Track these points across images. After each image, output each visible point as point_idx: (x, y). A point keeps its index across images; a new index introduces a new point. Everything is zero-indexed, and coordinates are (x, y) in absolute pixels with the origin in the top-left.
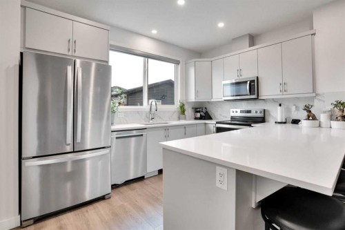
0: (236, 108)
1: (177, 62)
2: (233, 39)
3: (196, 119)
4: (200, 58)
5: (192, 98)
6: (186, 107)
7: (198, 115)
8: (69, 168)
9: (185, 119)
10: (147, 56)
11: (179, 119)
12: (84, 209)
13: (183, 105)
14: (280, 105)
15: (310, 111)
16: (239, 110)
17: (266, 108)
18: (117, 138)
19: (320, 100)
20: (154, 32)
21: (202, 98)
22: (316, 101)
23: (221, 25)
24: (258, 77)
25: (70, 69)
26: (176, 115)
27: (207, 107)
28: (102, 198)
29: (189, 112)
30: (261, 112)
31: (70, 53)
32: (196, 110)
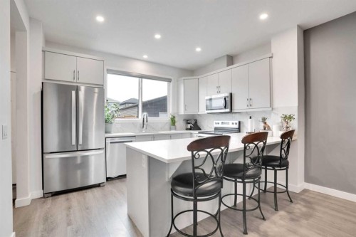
0: (218, 120)
1: (169, 80)
2: (215, 59)
3: (187, 129)
4: (192, 75)
5: (182, 112)
6: (176, 119)
7: (189, 126)
8: (79, 161)
9: (175, 129)
10: (142, 77)
11: (170, 129)
12: (84, 191)
13: (174, 117)
14: (251, 118)
15: (265, 123)
16: (220, 122)
17: (241, 120)
18: (111, 143)
19: (275, 114)
20: (145, 57)
21: (191, 112)
22: (273, 114)
23: (198, 49)
24: (231, 94)
25: (73, 93)
26: (167, 127)
27: (197, 119)
28: (98, 185)
29: (180, 123)
30: (236, 124)
31: (75, 81)
32: (187, 122)
